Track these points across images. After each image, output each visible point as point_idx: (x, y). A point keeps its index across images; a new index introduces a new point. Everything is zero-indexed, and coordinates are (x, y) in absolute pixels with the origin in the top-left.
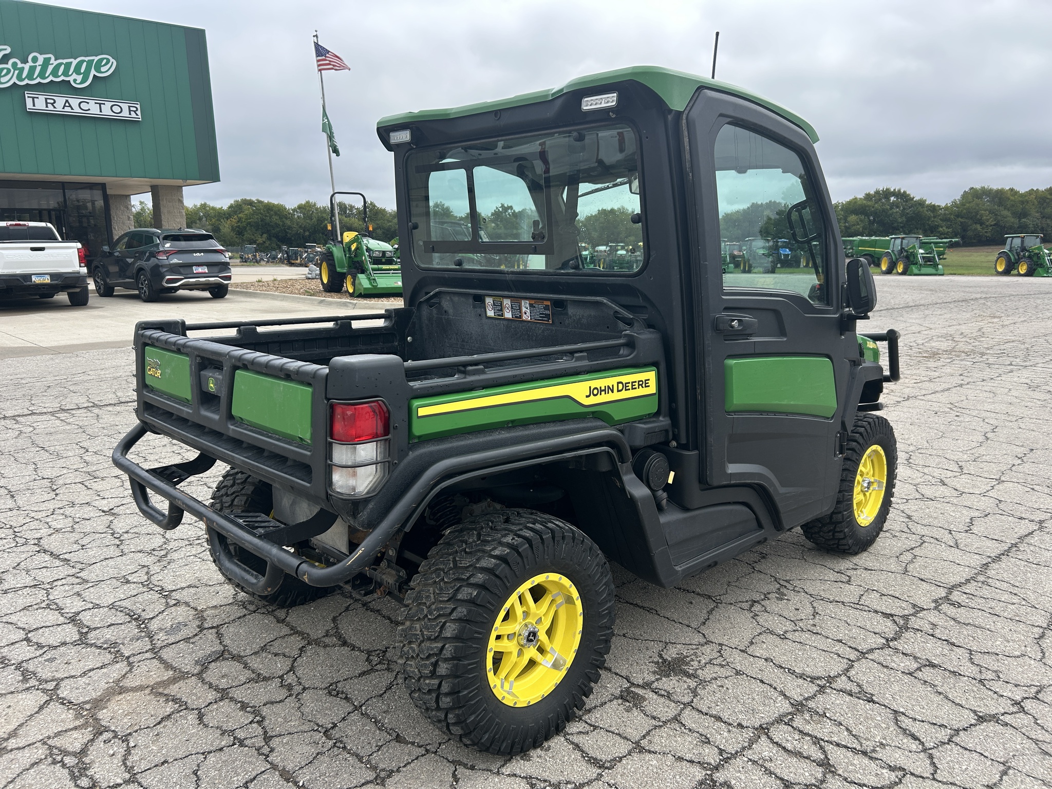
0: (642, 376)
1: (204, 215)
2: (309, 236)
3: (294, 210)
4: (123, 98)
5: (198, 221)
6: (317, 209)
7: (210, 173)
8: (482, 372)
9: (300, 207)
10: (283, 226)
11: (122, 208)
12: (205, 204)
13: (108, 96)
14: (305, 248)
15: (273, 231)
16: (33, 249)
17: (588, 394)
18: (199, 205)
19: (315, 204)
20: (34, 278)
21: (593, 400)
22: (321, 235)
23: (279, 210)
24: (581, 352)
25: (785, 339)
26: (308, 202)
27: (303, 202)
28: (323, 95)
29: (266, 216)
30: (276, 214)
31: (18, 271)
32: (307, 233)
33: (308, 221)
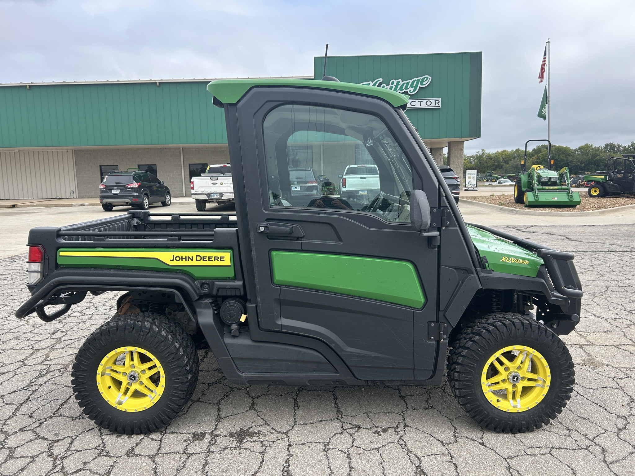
0: (219, 254)
1: (517, 156)
2: (584, 167)
3: (576, 150)
4: (432, 97)
5: (512, 159)
6: (592, 149)
7: (476, 133)
8: (103, 240)
9: (580, 148)
10: (567, 160)
11: (438, 155)
12: (518, 149)
13: (425, 97)
14: (577, 174)
15: (559, 164)
16: (361, 178)
17: (172, 259)
18: (514, 150)
19: (592, 146)
20: (360, 192)
21: (175, 263)
22: (593, 166)
23: (565, 151)
24: (175, 236)
25: (341, 244)
26: (587, 145)
27: (583, 145)
28: (549, 78)
29: (556, 155)
30: (563, 153)
31: (354, 189)
32: (583, 165)
33: (585, 157)
